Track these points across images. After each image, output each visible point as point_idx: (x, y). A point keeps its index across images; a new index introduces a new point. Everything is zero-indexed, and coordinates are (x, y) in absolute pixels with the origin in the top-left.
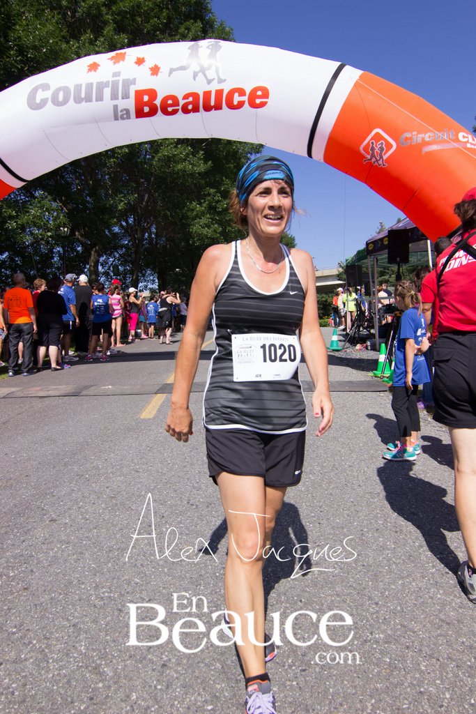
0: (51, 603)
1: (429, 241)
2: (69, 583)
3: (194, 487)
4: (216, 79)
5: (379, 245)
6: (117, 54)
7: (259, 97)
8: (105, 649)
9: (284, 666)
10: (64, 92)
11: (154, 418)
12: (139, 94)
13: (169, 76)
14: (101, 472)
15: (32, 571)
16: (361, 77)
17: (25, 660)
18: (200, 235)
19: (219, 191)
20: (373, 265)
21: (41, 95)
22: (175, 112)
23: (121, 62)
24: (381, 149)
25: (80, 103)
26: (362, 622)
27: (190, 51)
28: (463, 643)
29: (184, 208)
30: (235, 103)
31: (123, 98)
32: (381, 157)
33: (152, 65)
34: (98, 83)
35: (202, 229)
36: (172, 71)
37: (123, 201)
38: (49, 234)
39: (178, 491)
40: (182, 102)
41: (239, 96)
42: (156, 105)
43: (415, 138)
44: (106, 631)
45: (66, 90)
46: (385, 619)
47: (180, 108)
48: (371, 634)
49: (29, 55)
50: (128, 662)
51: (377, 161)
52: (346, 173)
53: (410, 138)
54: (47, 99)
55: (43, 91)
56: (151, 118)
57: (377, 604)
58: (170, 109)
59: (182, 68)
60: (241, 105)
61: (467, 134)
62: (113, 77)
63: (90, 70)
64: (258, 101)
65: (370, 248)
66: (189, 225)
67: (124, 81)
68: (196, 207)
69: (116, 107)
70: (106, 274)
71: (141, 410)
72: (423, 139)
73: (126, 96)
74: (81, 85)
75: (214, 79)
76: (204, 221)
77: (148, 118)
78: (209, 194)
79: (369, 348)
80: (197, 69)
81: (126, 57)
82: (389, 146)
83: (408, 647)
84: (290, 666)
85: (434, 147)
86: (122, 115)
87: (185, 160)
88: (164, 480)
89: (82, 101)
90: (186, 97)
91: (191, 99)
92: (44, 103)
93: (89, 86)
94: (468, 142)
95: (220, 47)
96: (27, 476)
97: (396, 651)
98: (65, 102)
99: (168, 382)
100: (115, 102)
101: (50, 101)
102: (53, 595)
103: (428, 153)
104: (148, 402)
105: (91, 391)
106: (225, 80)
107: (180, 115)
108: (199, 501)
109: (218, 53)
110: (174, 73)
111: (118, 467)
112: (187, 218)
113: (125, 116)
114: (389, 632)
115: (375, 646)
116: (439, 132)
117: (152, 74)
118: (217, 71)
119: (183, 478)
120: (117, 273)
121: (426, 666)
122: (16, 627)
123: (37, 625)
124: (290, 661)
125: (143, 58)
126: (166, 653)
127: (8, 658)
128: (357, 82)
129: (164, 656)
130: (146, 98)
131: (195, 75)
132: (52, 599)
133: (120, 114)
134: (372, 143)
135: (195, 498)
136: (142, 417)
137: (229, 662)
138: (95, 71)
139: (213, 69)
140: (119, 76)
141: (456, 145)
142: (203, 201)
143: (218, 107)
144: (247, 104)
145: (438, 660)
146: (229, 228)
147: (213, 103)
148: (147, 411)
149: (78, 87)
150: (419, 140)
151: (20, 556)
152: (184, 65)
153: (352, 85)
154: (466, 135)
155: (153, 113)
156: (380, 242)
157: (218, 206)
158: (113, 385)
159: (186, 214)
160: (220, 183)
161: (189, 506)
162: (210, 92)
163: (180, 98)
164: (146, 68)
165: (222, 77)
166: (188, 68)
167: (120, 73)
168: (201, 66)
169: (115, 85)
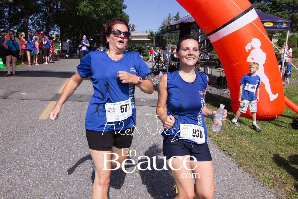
1: (200, 30)
5: (174, 28)
20: (169, 36)
65: (169, 29)
70: (33, 25)
71: (41, 112)
156: (174, 27)
158: (27, 92)
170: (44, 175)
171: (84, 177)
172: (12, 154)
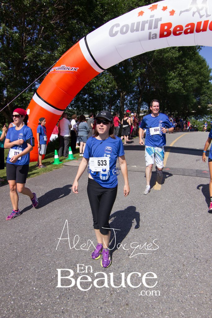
2: (147, 306)
3: (195, 245)
4: (206, 15)
6: (153, 6)
11: (161, 190)
13: (180, 15)
18: (173, 88)
19: (184, 66)
21: (115, 29)
22: (180, 34)
23: (155, 10)
25: (133, 32)
29: (166, 75)
31: (154, 28)
33: (171, 10)
34: (143, 22)
35: (174, 85)
36: (181, 12)
37: (139, 73)
38: (108, 90)
40: (184, 29)
42: (170, 31)
45: (127, 26)
47: (183, 31)
49: (106, 8)
54: (118, 31)
55: (116, 27)
56: (167, 38)
58: (178, 33)
59: (187, 11)
62: (150, 18)
63: (139, 15)
66: (168, 83)
67: (155, 19)
68: (172, 74)
69: (150, 33)
73: (156, 27)
74: (134, 23)
75: (204, 15)
76: (175, 81)
78: (178, 68)
80: (195, 10)
86: (153, 37)
87: (169, 51)
90: (187, 26)
91: (190, 27)
92: (117, 33)
93: (138, 23)
98: (126, 32)
100: (150, 31)
101: (119, 32)
102: (142, 313)
104: (155, 179)
106: (210, 15)
107: (183, 35)
108: (200, 257)
111: (152, 223)
112: (167, 79)
113: (154, 37)
117: (171, 15)
118: (206, 11)
120: (131, 103)
125: (166, 7)
130: (166, 28)
131: (194, 13)
133: (152, 36)
135: (198, 254)
136: (155, 189)
138: (142, 15)
139: (204, 10)
140: (153, 17)
142: (175, 71)
143: (204, 30)
147: (201, 28)
148: (156, 184)
149: (133, 24)
152: (188, 9)
155: (169, 34)
157: (182, 73)
158: (136, 165)
159: (167, 77)
160: (184, 61)
161: (196, 259)
162: (201, 22)
163: (184, 26)
164: (167, 12)
165: (209, 13)
166: (190, 10)
167: (154, 15)
168: (197, 8)
169: (151, 22)
170: (176, 236)
171: (210, 243)
172: (145, 216)
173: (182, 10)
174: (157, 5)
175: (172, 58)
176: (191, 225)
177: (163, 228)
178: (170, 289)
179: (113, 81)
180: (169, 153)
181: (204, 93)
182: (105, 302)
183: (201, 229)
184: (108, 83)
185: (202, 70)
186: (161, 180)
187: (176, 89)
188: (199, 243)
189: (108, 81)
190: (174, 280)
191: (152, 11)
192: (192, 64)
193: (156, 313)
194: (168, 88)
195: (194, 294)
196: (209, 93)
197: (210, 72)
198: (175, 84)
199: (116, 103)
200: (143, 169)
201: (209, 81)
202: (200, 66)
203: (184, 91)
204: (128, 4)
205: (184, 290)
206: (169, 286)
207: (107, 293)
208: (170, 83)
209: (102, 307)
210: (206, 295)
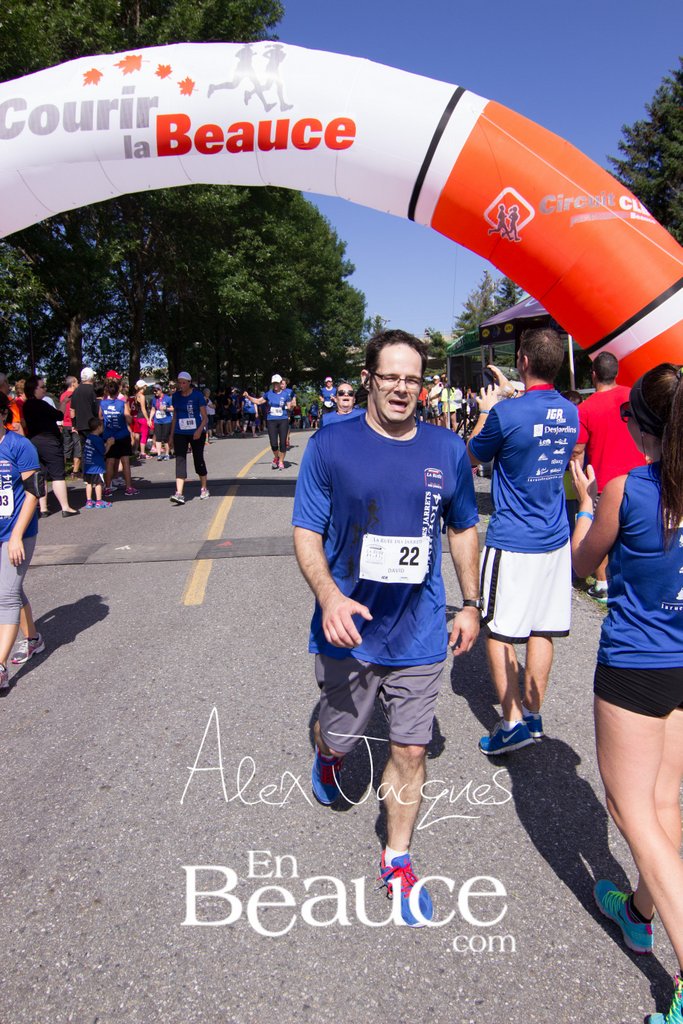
0: (137, 922)
1: (570, 337)
2: (153, 889)
3: (286, 724)
4: (279, 104)
5: (499, 333)
6: (128, 57)
7: (342, 134)
8: (226, 988)
9: (454, 998)
10: (48, 115)
11: (204, 604)
12: (164, 121)
13: (209, 96)
14: (153, 701)
15: (98, 872)
16: (487, 110)
17: (126, 1011)
18: (233, 300)
19: (259, 233)
20: (489, 353)
21: (12, 117)
22: (216, 150)
23: (135, 71)
24: (514, 217)
25: (73, 131)
26: (539, 927)
27: (238, 60)
28: (663, 950)
29: (208, 259)
30: (306, 140)
31: (139, 126)
32: (514, 228)
33: (183, 79)
34: (101, 103)
35: (236, 292)
36: (212, 89)
37: (119, 250)
38: (15, 306)
39: (265, 731)
40: (227, 136)
41: (313, 130)
42: (188, 138)
43: (560, 202)
44: (221, 961)
45: (52, 111)
46: (566, 921)
47: (224, 143)
48: (552, 944)
50: (260, 1005)
51: (507, 232)
52: (463, 245)
53: (554, 204)
54: (23, 123)
55: (16, 110)
56: (182, 157)
57: (553, 899)
58: (209, 145)
59: (228, 86)
60: (314, 143)
61: (630, 197)
62: (123, 93)
63: (87, 81)
64: (339, 139)
65: (485, 336)
66: (217, 286)
67: (139, 99)
68: (227, 259)
69: (128, 139)
71: (182, 589)
72: (572, 205)
73: (143, 124)
74: (74, 104)
75: (274, 105)
76: (239, 278)
77: (175, 157)
78: (244, 238)
79: (482, 474)
80: (251, 88)
81: (143, 64)
82: (525, 213)
83: (599, 961)
84: (462, 998)
85: (585, 218)
86: (138, 151)
88: (242, 714)
89: (77, 128)
90: (233, 128)
91: (240, 132)
92: (17, 127)
93: (87, 107)
94: (632, 210)
95: (284, 55)
96: (47, 711)
97: (586, 967)
98: (50, 128)
99: (210, 538)
100: (127, 132)
101: (27, 124)
102: (137, 909)
103: (579, 226)
104: (189, 575)
105: (101, 555)
106: (292, 107)
107: (224, 153)
108: (297, 747)
109: (281, 64)
110: (216, 92)
111: (174, 693)
112: (214, 274)
113: (142, 153)
114: (574, 940)
115: (559, 962)
116: (594, 194)
117: (183, 93)
118: (280, 93)
119: (268, 709)
120: (106, 349)
121: (624, 987)
122: (100, 962)
123: (128, 957)
124: (461, 990)
125: (169, 67)
126: (305, 989)
127: (102, 1010)
128: (481, 117)
129: (303, 994)
130: (174, 128)
131: (247, 97)
132: (136, 915)
133: (134, 149)
134: (502, 208)
135: (291, 743)
136: (186, 603)
137: (386, 997)
138: (96, 82)
139: (274, 87)
140: (133, 92)
141: (616, 215)
142: (235, 247)
143: (281, 145)
144: (323, 142)
145: (637, 977)
146: (274, 288)
147: (273, 139)
148: (190, 590)
149: (70, 108)
150: (567, 207)
151: (75, 848)
152: (230, 80)
153: (475, 121)
154: (629, 200)
155: (183, 148)
156: (499, 329)
157: (258, 255)
158: (130, 544)
159: (212, 268)
160: (261, 221)
161: (285, 756)
162: (269, 123)
163: (225, 129)
164: (173, 82)
165: (287, 102)
166: (237, 85)
167: (133, 87)
168: (256, 84)
169: (126, 107)
173: (216, 84)
174: (140, 57)
175: (220, 210)
176: (281, 678)
177: (204, 700)
178: (215, 838)
179: (29, 278)
180: (233, 497)
181: (333, 313)
182: (35, 913)
183: (305, 682)
184: (14, 284)
185: (315, 246)
186: (207, 577)
187: (244, 305)
188: (297, 717)
189: (11, 276)
190: (227, 815)
191: (125, 72)
192: (282, 230)
193: (174, 897)
194: (217, 301)
195: (274, 832)
196: (344, 314)
197: (342, 253)
198: (237, 289)
199: (54, 347)
200: (153, 551)
201: (343, 279)
202: (306, 235)
203: (269, 310)
204: (57, 26)
205: (251, 830)
206: (213, 832)
207: (38, 892)
208: (224, 285)
209: (25, 928)
210: (304, 826)
